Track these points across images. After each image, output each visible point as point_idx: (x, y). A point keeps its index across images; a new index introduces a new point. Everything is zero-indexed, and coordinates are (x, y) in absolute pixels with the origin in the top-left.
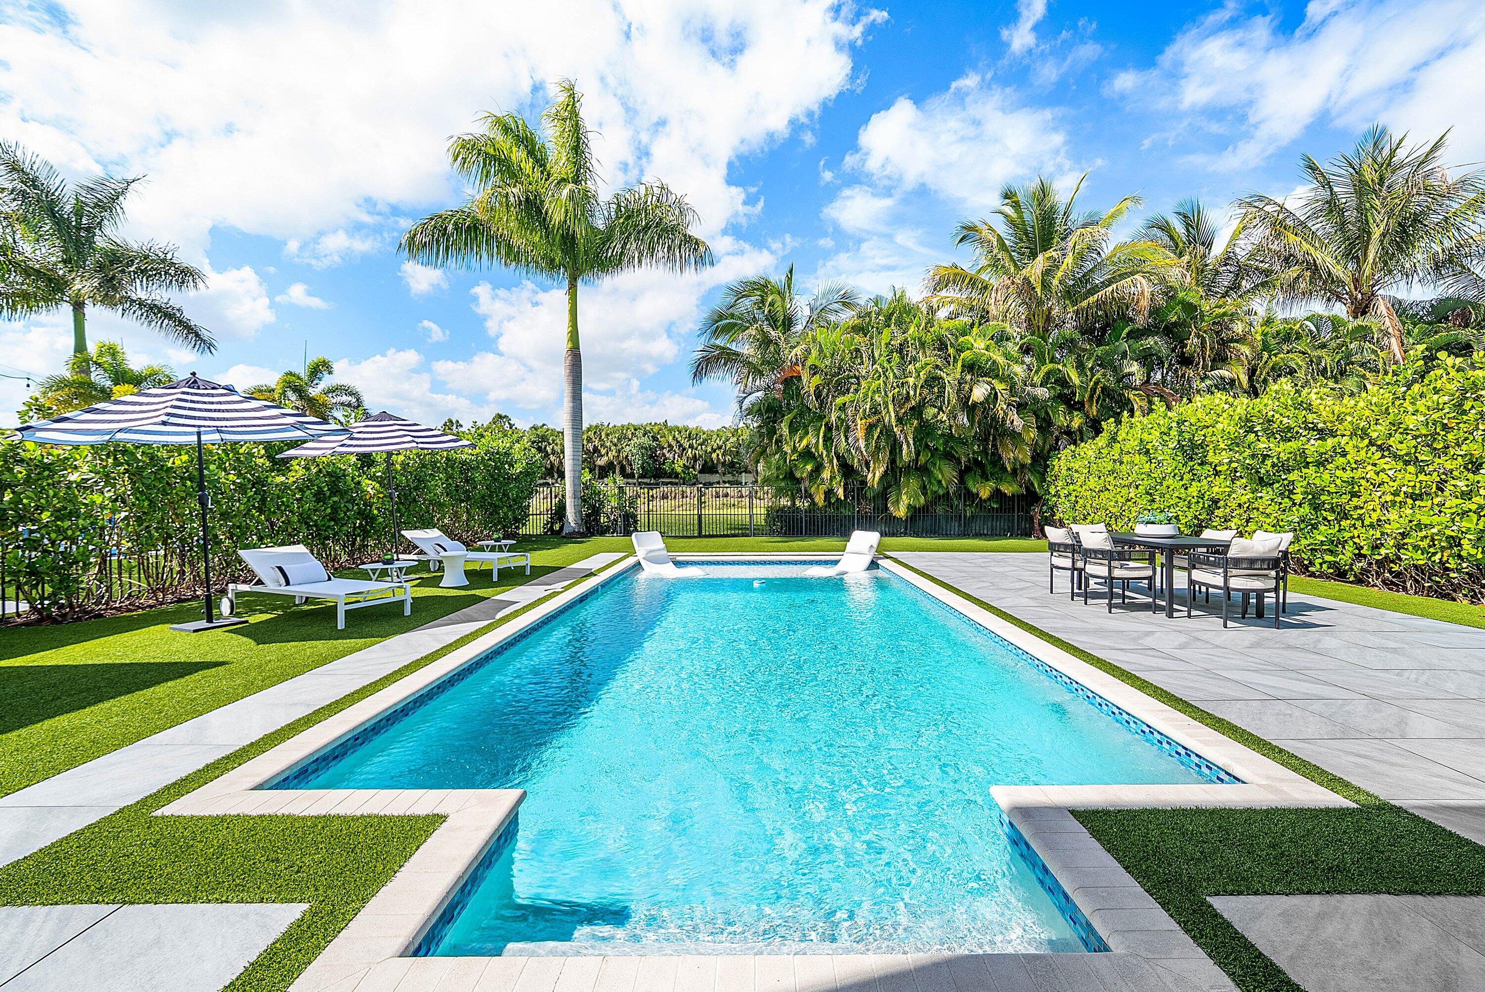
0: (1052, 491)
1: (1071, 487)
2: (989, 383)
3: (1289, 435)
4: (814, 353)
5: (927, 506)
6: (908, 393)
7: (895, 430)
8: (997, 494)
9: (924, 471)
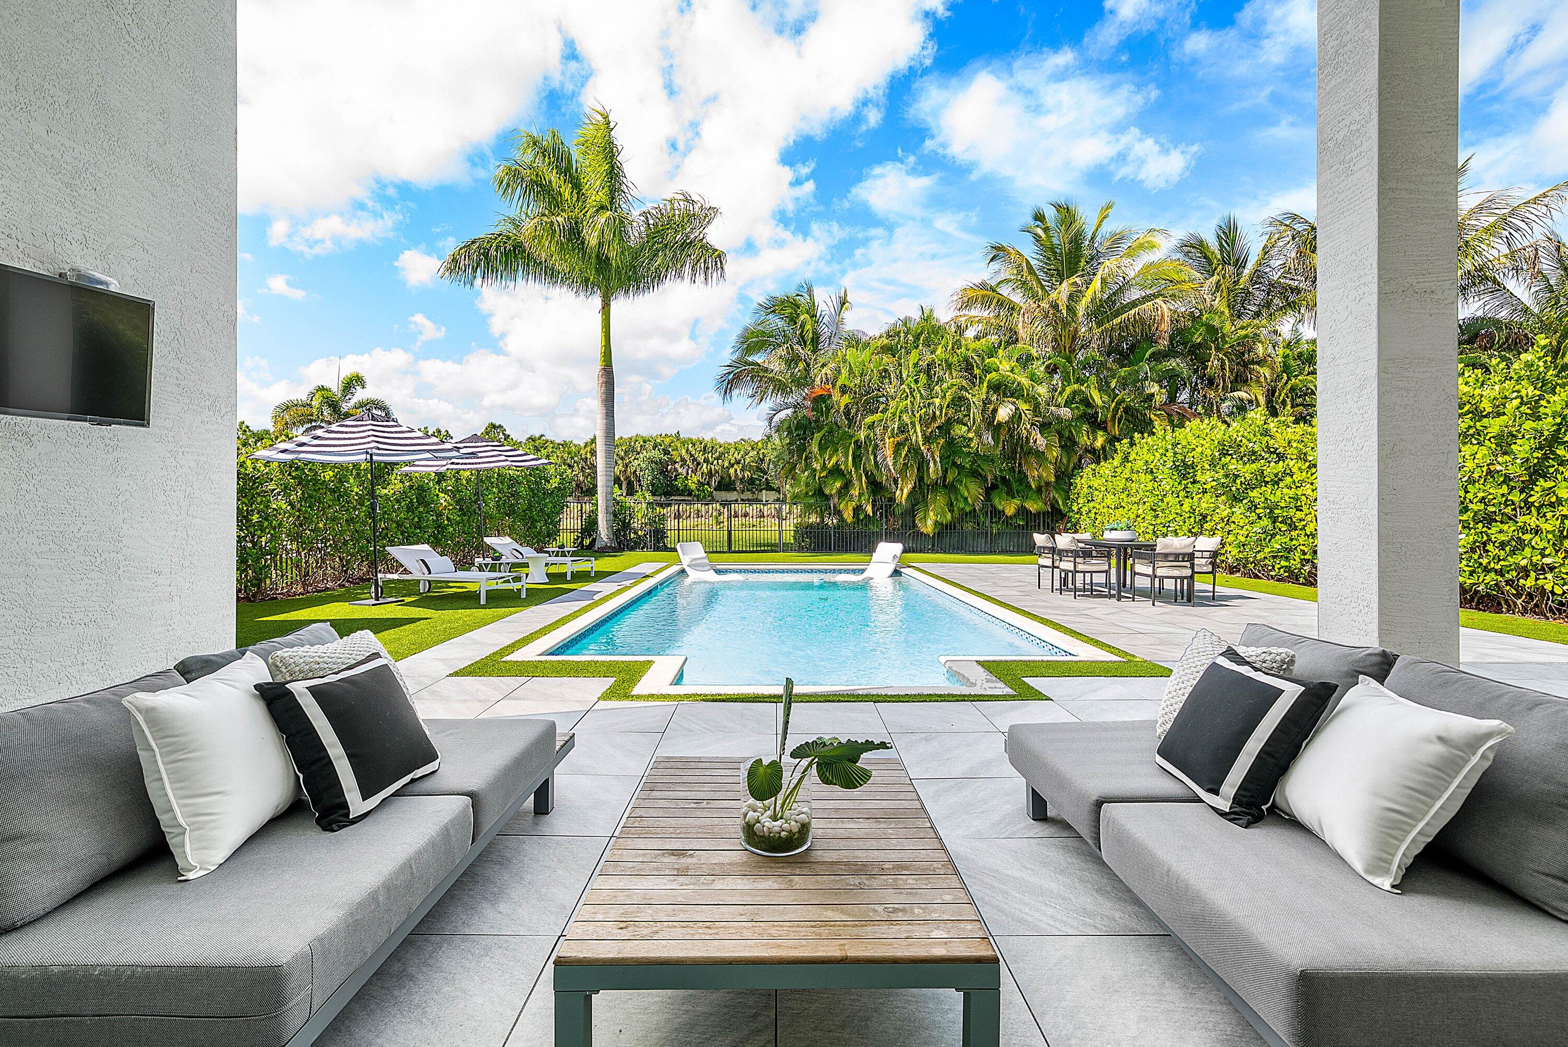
0: (1075, 508)
1: (1091, 505)
2: (1013, 403)
3: (1253, 457)
4: (845, 372)
5: (955, 523)
6: (934, 413)
7: (922, 448)
8: (1022, 511)
9: (951, 488)
